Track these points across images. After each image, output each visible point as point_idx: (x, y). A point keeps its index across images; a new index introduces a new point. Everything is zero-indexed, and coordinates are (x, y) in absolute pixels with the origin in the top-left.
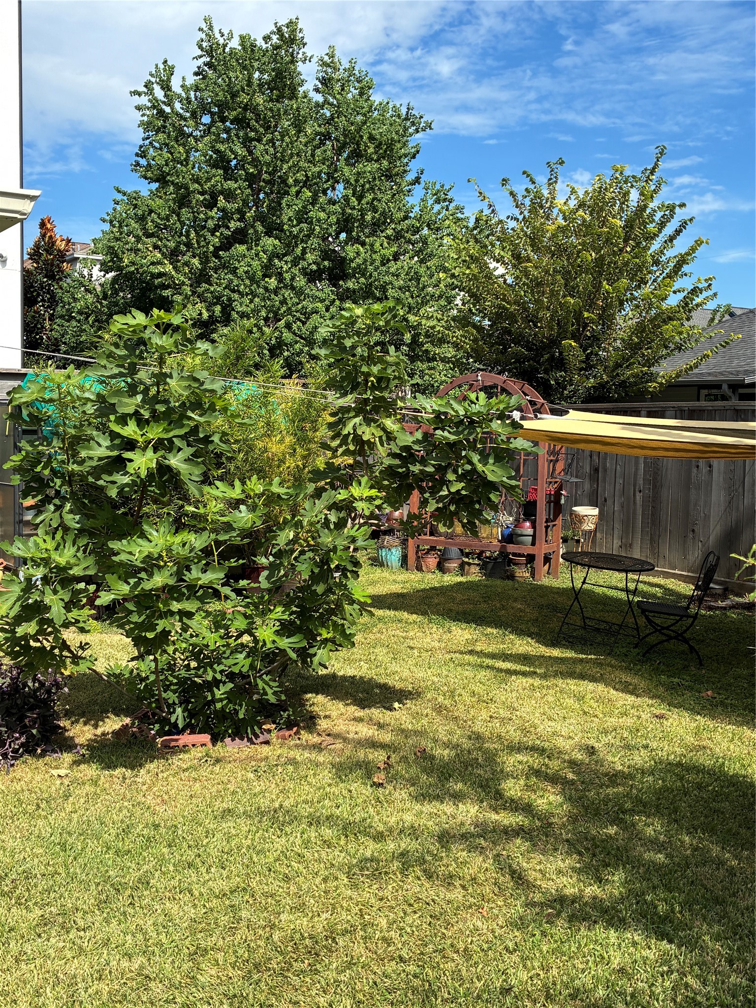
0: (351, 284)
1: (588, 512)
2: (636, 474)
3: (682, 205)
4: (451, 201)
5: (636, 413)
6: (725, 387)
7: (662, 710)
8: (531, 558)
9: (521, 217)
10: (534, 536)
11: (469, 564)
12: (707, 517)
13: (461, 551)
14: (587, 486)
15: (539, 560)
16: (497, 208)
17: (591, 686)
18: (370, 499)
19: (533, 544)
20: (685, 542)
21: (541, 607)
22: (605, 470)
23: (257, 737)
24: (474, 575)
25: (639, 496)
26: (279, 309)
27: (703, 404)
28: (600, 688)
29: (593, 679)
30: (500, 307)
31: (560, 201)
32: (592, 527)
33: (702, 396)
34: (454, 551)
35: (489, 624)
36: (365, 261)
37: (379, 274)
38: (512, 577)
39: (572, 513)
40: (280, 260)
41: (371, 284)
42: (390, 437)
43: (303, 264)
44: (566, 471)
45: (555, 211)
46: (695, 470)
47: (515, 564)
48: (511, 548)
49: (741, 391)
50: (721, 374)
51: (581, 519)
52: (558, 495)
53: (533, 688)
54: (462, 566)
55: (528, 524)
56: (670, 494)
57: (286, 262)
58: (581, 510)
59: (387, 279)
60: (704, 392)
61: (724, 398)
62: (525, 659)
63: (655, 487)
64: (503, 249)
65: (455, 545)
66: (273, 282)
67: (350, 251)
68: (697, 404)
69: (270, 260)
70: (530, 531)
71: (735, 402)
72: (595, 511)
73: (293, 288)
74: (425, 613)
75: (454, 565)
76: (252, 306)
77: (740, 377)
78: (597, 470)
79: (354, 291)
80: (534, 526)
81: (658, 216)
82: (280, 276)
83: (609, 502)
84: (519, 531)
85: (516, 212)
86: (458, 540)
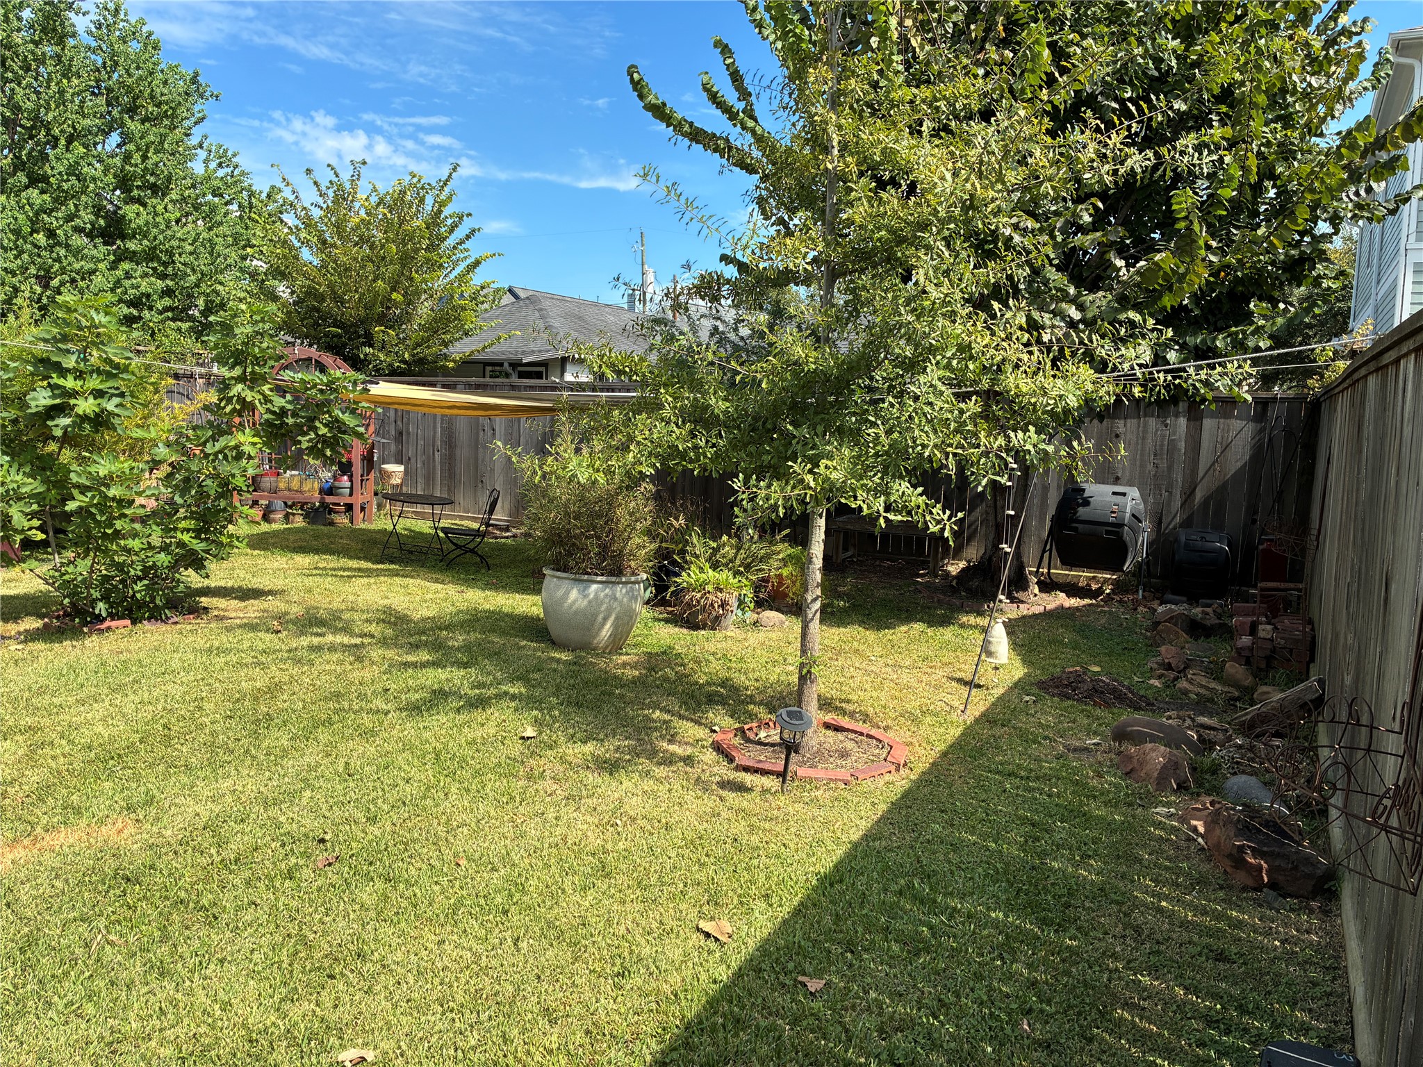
0: (132, 245)
1: (396, 470)
2: (434, 437)
3: (469, 215)
4: (236, 167)
5: (433, 385)
6: (506, 365)
7: (459, 588)
8: (349, 507)
9: (325, 206)
10: (351, 488)
11: (294, 514)
12: (492, 470)
13: (285, 503)
14: (393, 447)
15: (357, 508)
16: (301, 195)
17: (411, 581)
18: (254, 444)
19: (351, 495)
20: (475, 491)
21: (364, 542)
22: (408, 433)
23: (168, 618)
24: (299, 522)
25: (437, 454)
26: (51, 267)
27: (488, 380)
28: (419, 581)
29: (412, 577)
30: (309, 287)
31: (361, 195)
32: (399, 481)
33: (488, 374)
34: (279, 504)
35: (324, 553)
36: (147, 223)
37: (165, 238)
38: (332, 523)
39: (381, 470)
40: (49, 216)
41: (155, 248)
42: (267, 400)
43: (77, 221)
44: (377, 433)
45: (357, 205)
46: (481, 433)
47: (336, 513)
48: (330, 499)
49: (520, 369)
50: (502, 353)
51: (389, 475)
52: (371, 453)
53: (369, 584)
54: (287, 517)
55: (345, 478)
56: (463, 453)
57: (57, 219)
58: (389, 467)
59: (175, 243)
60: (489, 369)
61: (507, 375)
62: (360, 570)
63: (450, 447)
64: (310, 233)
65: (279, 498)
66: (41, 238)
67: (130, 210)
68: (482, 380)
69: (37, 214)
70: (348, 484)
71: (514, 379)
72: (401, 468)
73: (67, 246)
74: (264, 549)
75: (279, 516)
76: (19, 262)
77: (519, 357)
78: (401, 433)
79: (134, 252)
80: (351, 481)
81: (449, 222)
82: (51, 234)
83: (413, 460)
84: (337, 484)
85: (320, 201)
86: (280, 494)
